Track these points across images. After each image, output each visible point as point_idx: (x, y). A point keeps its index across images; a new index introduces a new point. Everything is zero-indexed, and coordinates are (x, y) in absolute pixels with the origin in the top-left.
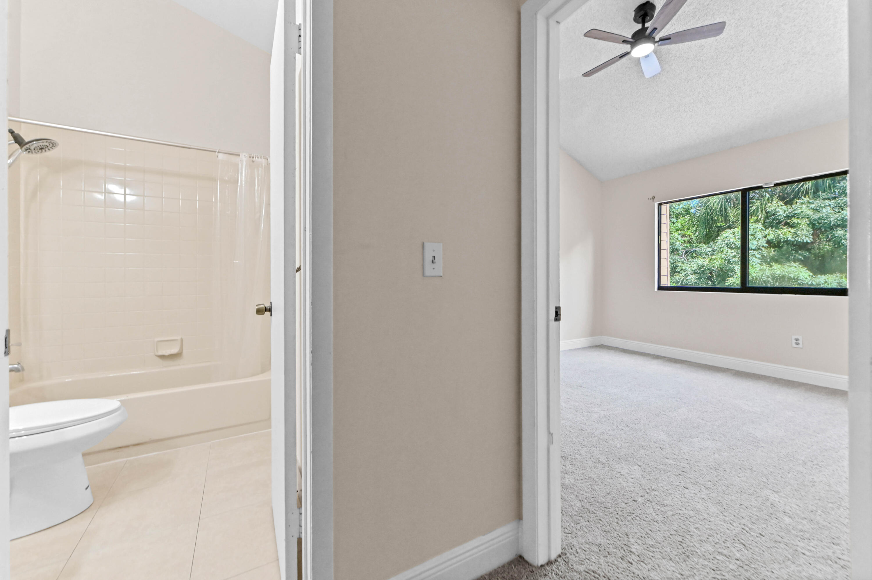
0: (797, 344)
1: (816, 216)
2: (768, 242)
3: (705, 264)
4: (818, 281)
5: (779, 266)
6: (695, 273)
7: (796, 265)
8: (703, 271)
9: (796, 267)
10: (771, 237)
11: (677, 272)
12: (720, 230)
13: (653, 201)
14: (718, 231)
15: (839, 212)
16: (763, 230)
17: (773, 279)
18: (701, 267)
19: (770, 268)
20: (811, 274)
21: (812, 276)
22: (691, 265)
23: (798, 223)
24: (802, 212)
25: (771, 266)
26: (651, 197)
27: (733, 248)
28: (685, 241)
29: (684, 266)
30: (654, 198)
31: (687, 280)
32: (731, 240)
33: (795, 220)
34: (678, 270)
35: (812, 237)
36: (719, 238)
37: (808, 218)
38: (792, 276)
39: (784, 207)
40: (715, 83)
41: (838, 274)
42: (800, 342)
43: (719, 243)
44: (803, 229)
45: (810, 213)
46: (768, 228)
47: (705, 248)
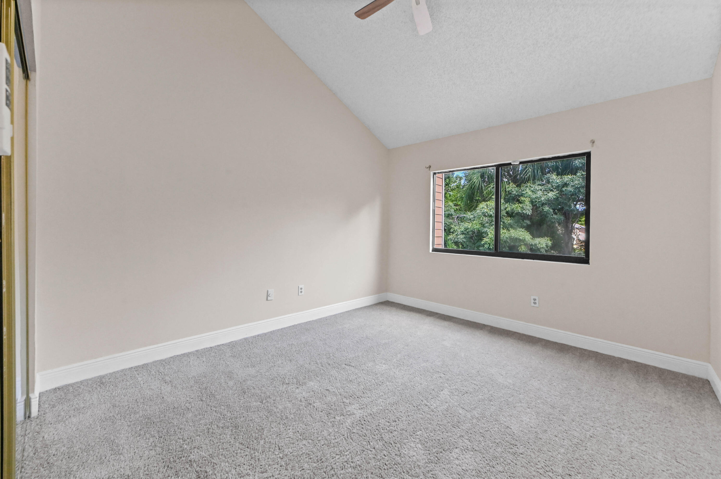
0: (535, 303)
1: (534, 196)
2: (507, 213)
3: (469, 227)
4: (535, 242)
5: (514, 231)
6: (463, 233)
7: (523, 231)
8: (468, 232)
9: (523, 232)
10: (509, 209)
11: (451, 232)
12: (479, 202)
13: (429, 170)
14: (477, 203)
15: (546, 195)
16: (504, 204)
17: (510, 240)
18: (466, 229)
19: (509, 232)
20: (532, 237)
21: (532, 239)
22: (460, 227)
23: (524, 200)
24: (526, 193)
25: (509, 231)
26: (428, 166)
27: (487, 216)
28: (457, 209)
29: (456, 228)
30: (430, 167)
31: (458, 238)
32: (486, 210)
33: (523, 199)
34: (452, 231)
35: (531, 211)
36: (478, 208)
37: (529, 197)
38: (521, 238)
39: (516, 188)
40: (479, 56)
41: (546, 238)
42: (537, 301)
43: (478, 211)
44: (527, 205)
45: (530, 193)
46: (507, 203)
47: (469, 215)
